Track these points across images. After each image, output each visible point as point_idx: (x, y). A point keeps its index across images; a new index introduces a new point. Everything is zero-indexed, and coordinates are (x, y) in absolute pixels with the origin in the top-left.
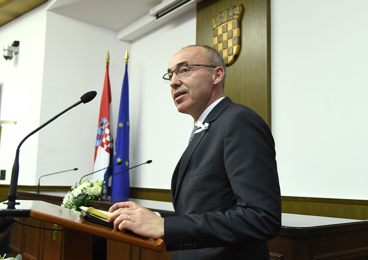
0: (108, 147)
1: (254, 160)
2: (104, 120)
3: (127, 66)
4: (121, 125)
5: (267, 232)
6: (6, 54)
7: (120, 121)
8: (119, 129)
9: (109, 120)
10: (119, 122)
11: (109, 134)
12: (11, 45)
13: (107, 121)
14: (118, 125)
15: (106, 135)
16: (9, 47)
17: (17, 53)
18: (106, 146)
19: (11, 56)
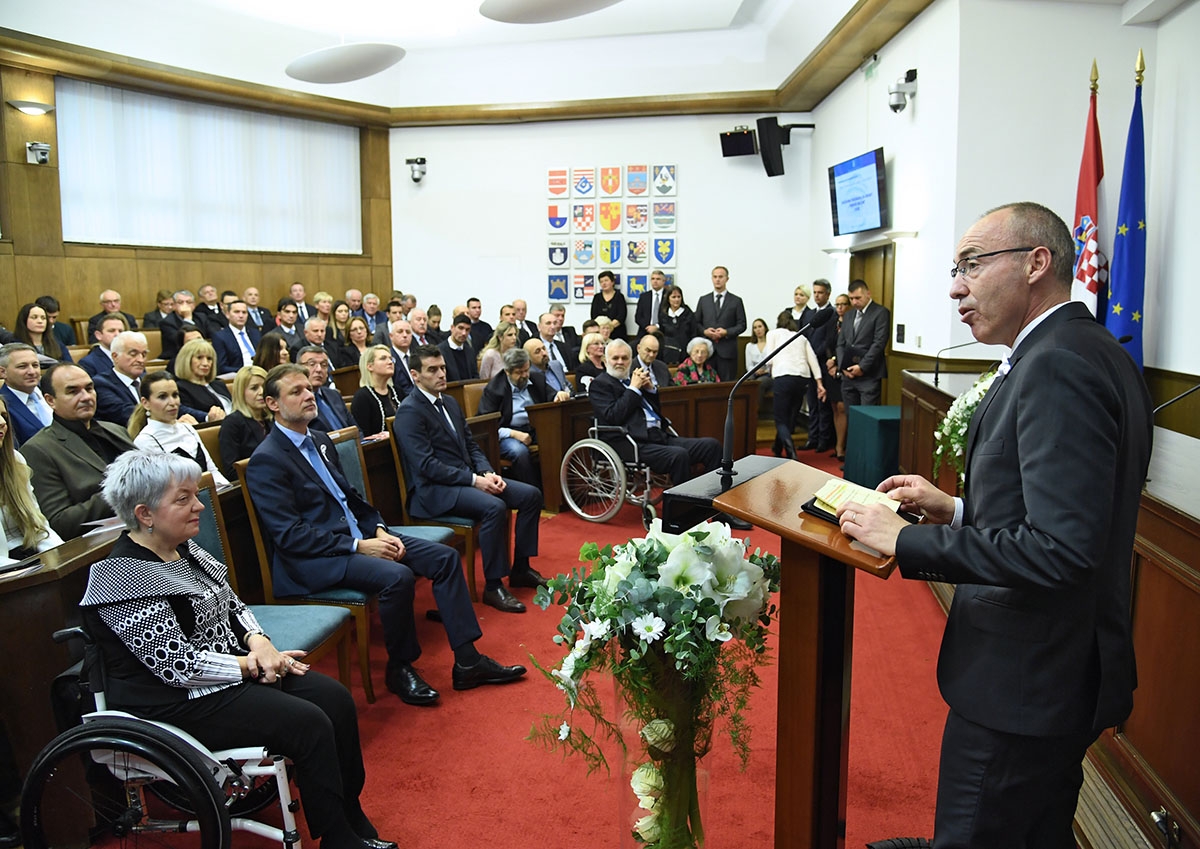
0: (1092, 280)
1: (1056, 447)
2: (1085, 222)
3: (1139, 89)
4: (1123, 230)
5: (1058, 578)
6: (894, 100)
7: (1121, 221)
8: (1119, 238)
9: (1096, 222)
10: (1119, 224)
11: (1097, 252)
12: (903, 81)
13: (1091, 222)
14: (1118, 230)
15: (1090, 254)
16: (899, 85)
17: (913, 95)
18: (1088, 279)
19: (902, 103)
